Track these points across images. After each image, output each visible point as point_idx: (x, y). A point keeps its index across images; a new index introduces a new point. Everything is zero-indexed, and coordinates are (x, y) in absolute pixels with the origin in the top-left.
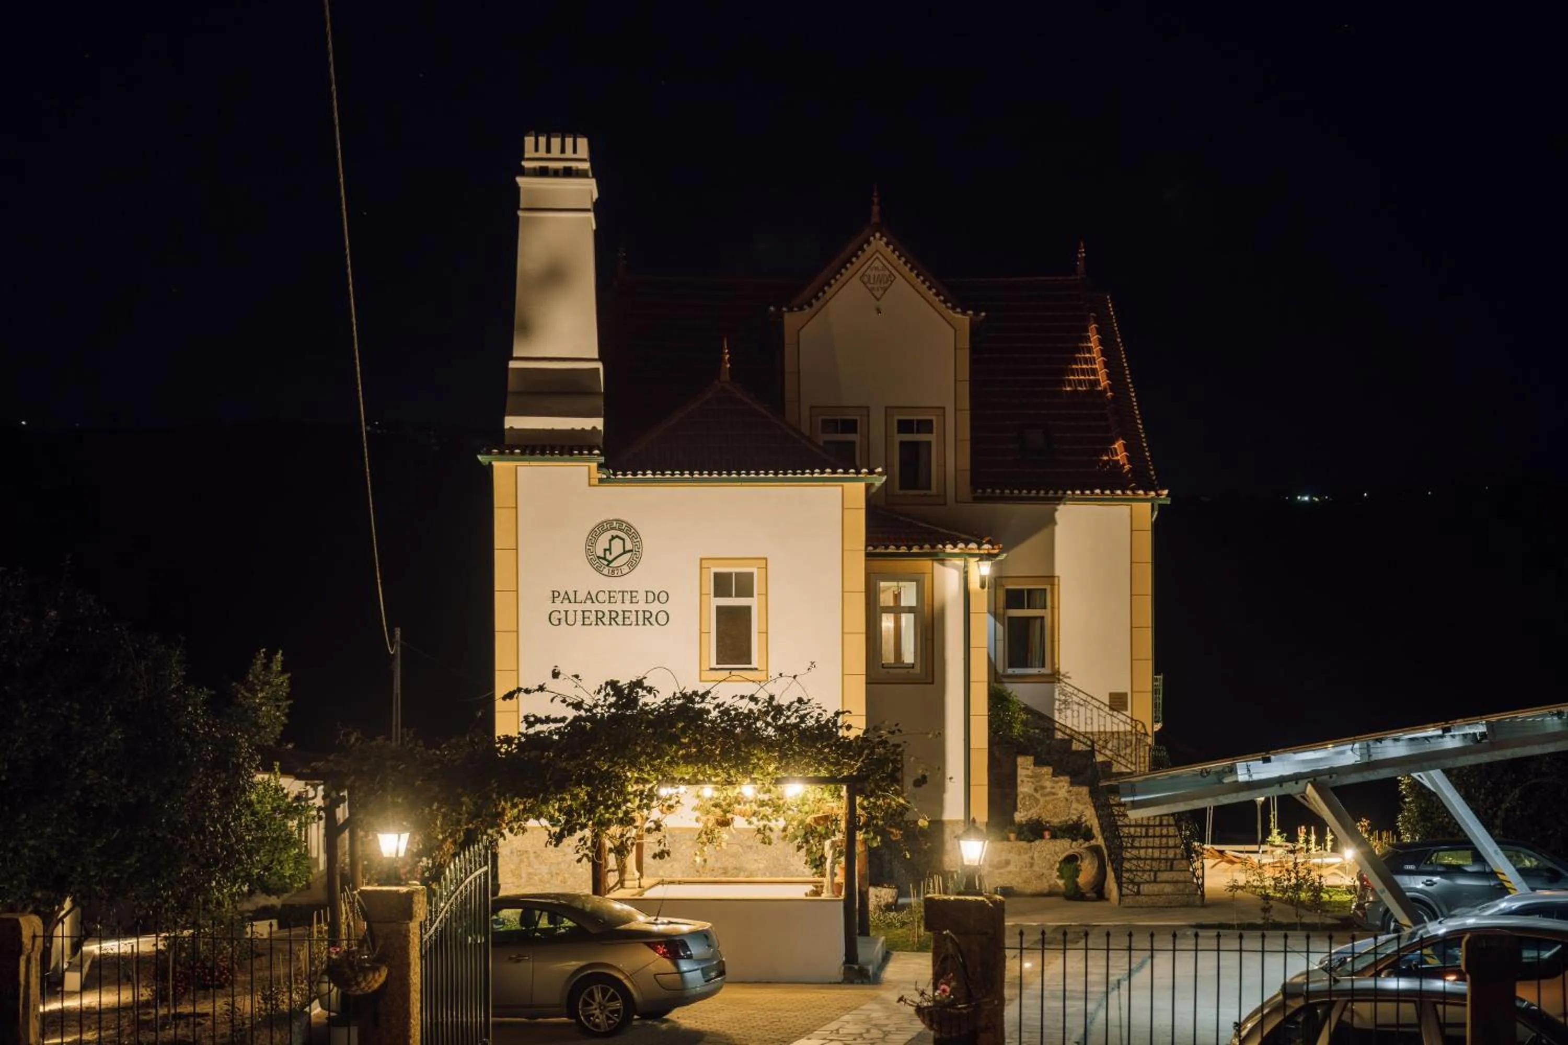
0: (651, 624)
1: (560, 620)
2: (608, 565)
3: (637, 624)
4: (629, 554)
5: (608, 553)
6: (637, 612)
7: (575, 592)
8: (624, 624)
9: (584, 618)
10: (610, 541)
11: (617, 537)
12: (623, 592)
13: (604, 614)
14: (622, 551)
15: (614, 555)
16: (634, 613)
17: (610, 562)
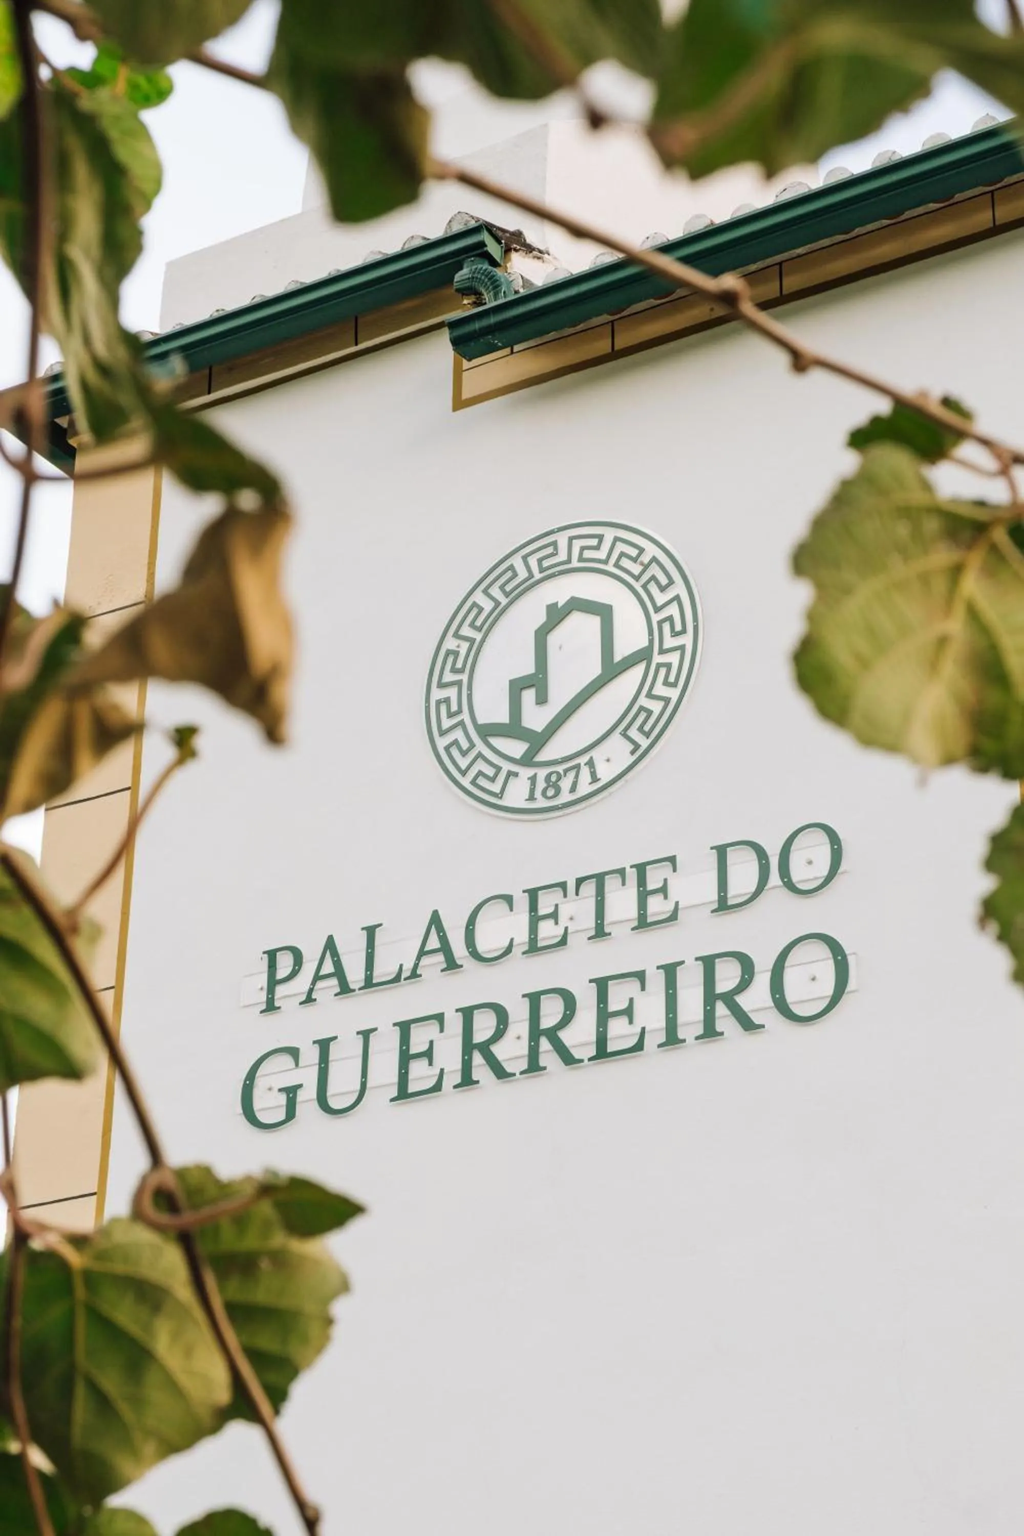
0: (747, 1024)
1: (291, 1092)
2: (527, 760)
3: (672, 1039)
4: (637, 672)
5: (529, 696)
6: (670, 971)
7: (371, 932)
8: (602, 1052)
9: (406, 1058)
10: (542, 636)
11: (577, 605)
12: (600, 879)
13: (502, 1015)
14: (596, 670)
15: (560, 696)
16: (656, 981)
17: (538, 740)
